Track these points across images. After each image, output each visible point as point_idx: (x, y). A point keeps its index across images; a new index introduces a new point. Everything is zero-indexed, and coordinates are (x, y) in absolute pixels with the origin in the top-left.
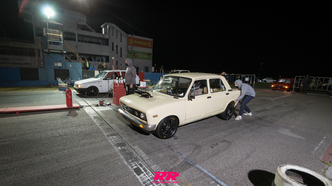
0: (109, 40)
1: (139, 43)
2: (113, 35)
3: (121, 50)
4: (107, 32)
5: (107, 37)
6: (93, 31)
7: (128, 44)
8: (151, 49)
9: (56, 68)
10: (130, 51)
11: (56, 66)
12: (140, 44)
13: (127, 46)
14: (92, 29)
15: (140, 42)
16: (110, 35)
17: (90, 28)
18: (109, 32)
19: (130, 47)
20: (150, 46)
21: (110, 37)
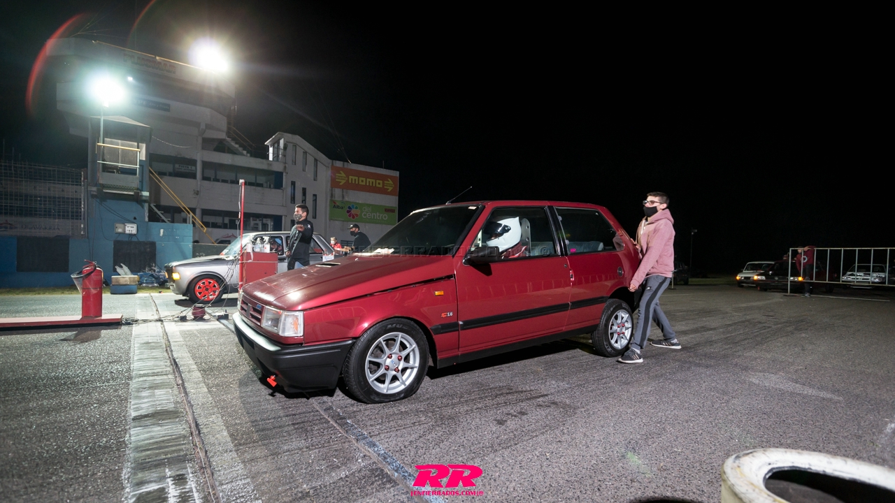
0: (284, 174)
1: (362, 181)
2: (295, 163)
3: (315, 200)
4: (280, 156)
5: (278, 168)
6: (243, 155)
7: (334, 184)
8: (394, 197)
9: (120, 239)
10: (338, 204)
11: (120, 233)
12: (364, 183)
13: (332, 190)
14: (240, 149)
15: (364, 179)
16: (285, 163)
17: (237, 146)
18: (284, 156)
19: (338, 192)
20: (390, 189)
21: (285, 167)
